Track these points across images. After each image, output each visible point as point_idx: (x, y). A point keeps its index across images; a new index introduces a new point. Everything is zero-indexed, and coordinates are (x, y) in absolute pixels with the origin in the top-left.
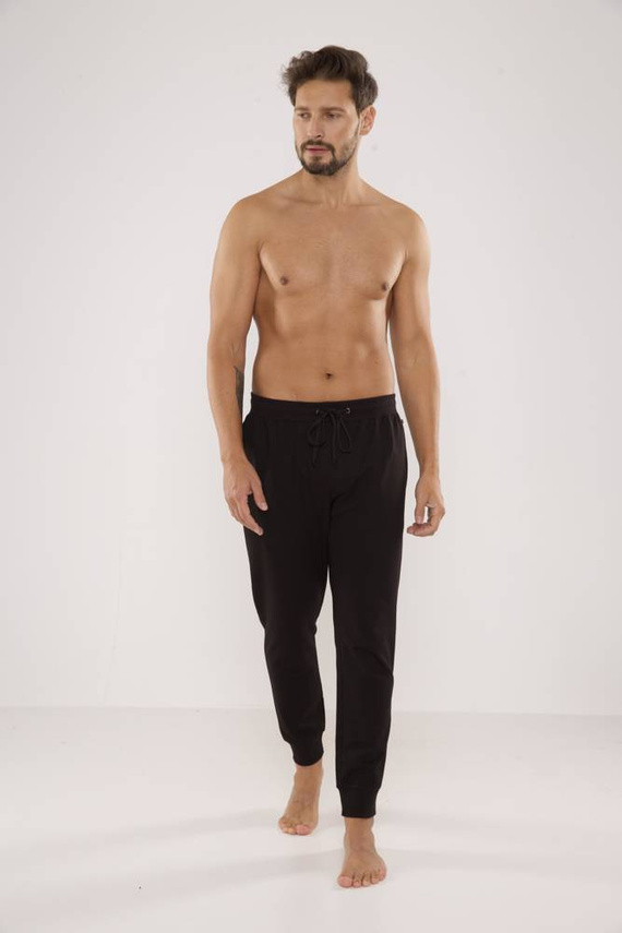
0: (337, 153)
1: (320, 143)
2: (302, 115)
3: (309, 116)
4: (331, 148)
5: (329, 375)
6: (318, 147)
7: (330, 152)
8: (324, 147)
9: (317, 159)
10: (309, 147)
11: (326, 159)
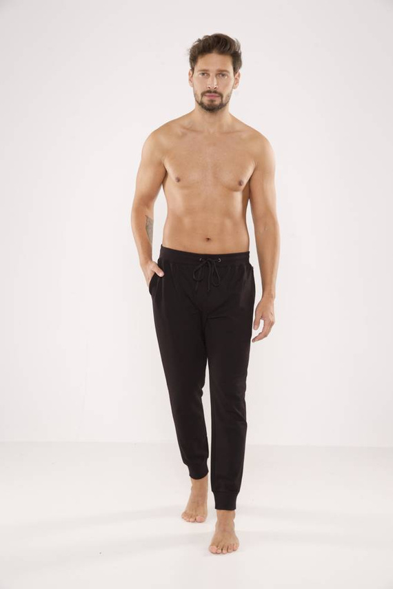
0: (224, 99)
1: (215, 92)
2: (203, 74)
3: (208, 75)
4: (221, 95)
5: (208, 239)
6: (213, 94)
7: (220, 98)
8: (217, 95)
9: (212, 101)
10: (208, 94)
11: (218, 101)
